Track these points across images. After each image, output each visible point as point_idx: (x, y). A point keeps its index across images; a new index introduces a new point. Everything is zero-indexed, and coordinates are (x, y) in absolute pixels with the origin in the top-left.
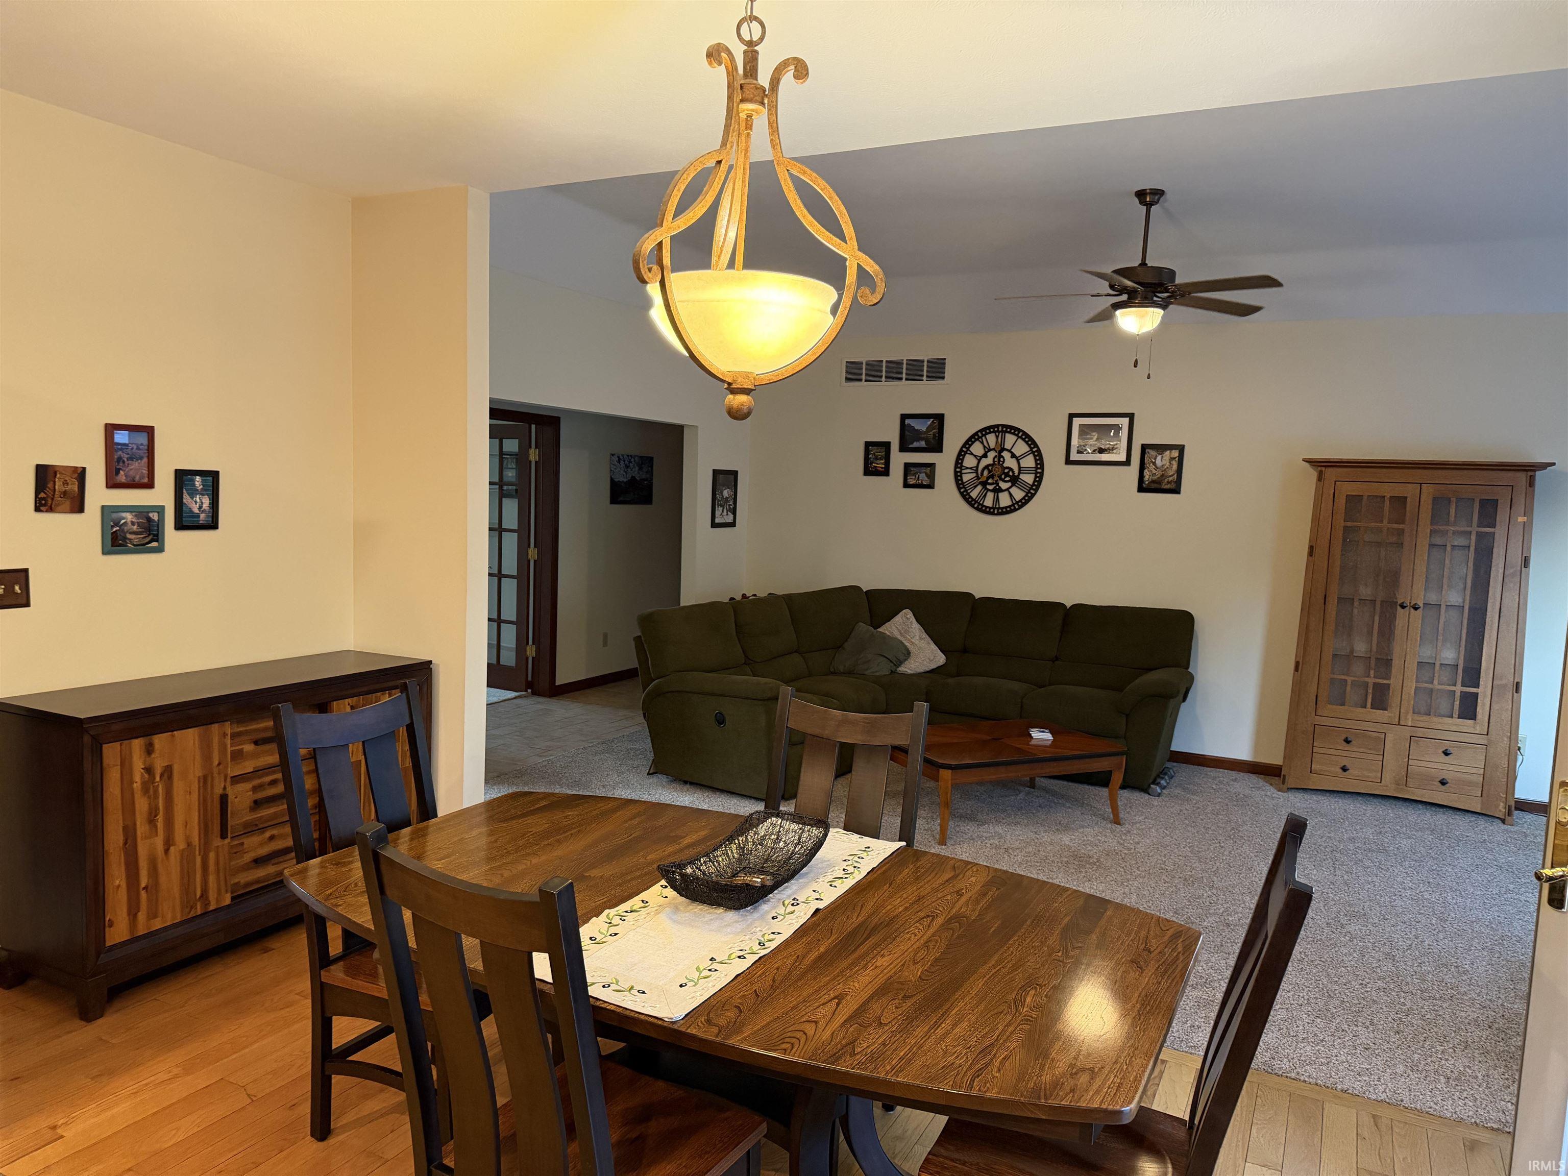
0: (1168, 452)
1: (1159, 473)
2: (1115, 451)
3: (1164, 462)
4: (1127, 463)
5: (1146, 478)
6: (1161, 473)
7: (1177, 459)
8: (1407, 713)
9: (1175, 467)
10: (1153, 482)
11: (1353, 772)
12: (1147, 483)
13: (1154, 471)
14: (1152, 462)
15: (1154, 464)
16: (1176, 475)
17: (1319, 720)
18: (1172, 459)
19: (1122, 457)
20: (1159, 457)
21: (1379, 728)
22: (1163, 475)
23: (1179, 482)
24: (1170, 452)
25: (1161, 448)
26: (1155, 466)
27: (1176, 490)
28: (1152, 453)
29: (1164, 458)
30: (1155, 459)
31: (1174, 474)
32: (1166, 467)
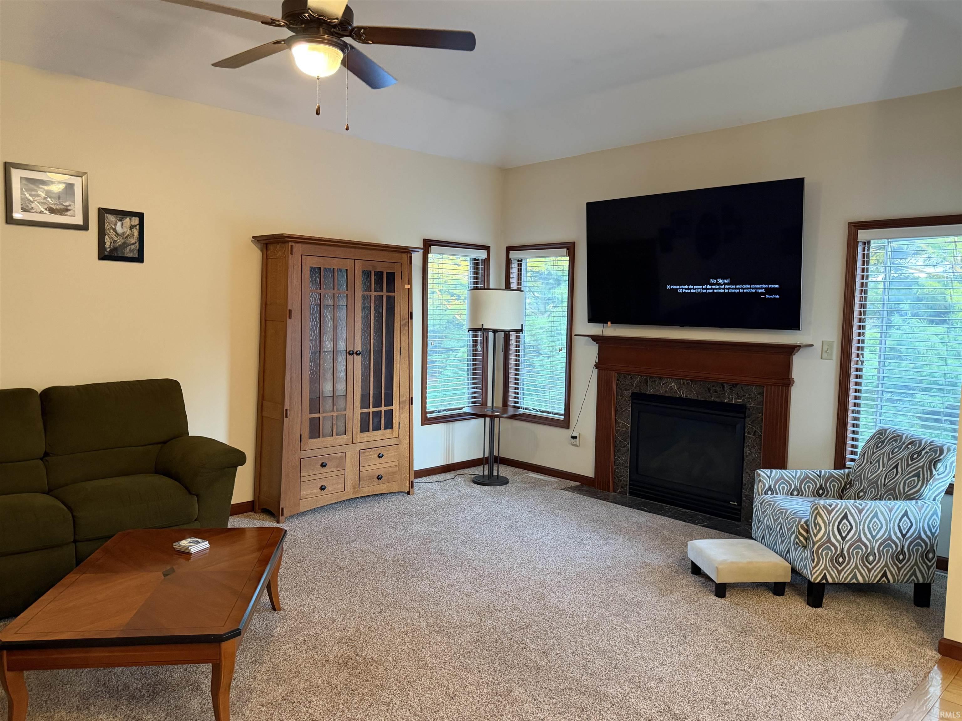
0: (128, 219)
1: (120, 241)
2: (68, 213)
3: (125, 230)
4: (84, 227)
5: (108, 245)
6: (123, 241)
7: (138, 227)
8: (357, 434)
9: (136, 233)
10: (115, 249)
11: (329, 488)
12: (108, 250)
13: (115, 238)
14: (112, 228)
15: (115, 230)
16: (137, 244)
17: (304, 454)
18: (132, 227)
19: (79, 220)
20: (119, 224)
21: (340, 449)
22: (124, 243)
23: (141, 250)
24: (130, 219)
25: (122, 214)
26: (116, 232)
27: (139, 259)
28: (111, 218)
29: (124, 225)
30: (115, 225)
31: (136, 243)
32: (127, 235)
